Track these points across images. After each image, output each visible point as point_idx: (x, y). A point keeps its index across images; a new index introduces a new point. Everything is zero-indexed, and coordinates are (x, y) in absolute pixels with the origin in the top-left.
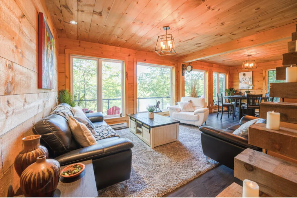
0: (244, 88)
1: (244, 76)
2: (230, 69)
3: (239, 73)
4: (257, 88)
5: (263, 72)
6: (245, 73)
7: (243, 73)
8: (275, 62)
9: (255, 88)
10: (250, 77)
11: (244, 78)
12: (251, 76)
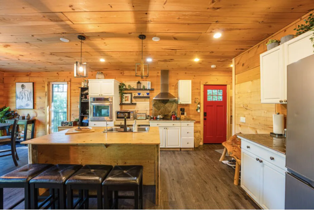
0: (22, 106)
1: (23, 89)
2: (5, 75)
3: (17, 83)
4: (39, 107)
5: (45, 85)
6: (24, 84)
7: (21, 84)
8: (58, 73)
9: (37, 107)
10: (30, 91)
11: (23, 91)
12: (31, 89)
